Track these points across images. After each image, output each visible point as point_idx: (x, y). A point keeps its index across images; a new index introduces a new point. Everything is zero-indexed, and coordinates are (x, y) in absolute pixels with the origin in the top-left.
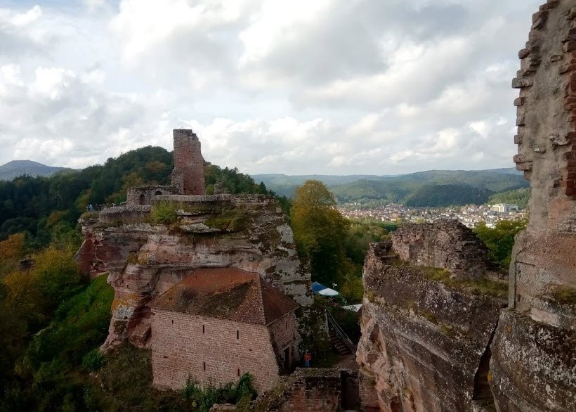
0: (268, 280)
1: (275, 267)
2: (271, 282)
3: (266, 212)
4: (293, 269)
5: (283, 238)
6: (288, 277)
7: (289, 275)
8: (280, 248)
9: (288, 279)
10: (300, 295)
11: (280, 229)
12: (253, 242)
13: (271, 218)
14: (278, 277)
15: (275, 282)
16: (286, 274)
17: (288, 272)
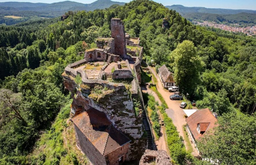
0: (116, 127)
1: (120, 121)
2: (117, 128)
3: (117, 94)
4: (131, 122)
5: (127, 107)
6: (128, 125)
7: (129, 124)
8: (124, 112)
9: (128, 126)
10: (133, 133)
11: (125, 103)
12: (109, 109)
13: (120, 98)
14: (122, 126)
15: (120, 128)
16: (127, 124)
17: (128, 123)
